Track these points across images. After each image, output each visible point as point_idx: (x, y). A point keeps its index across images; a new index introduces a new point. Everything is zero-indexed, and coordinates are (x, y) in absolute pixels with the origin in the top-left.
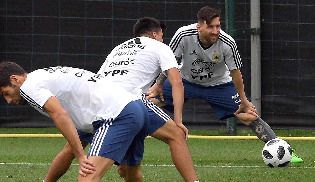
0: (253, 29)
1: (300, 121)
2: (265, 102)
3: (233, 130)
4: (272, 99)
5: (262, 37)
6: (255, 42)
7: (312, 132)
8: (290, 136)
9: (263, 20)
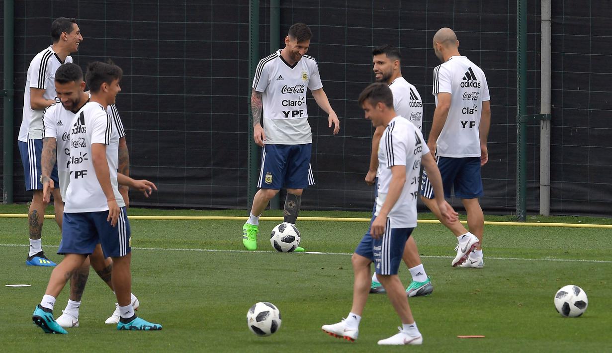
0: (543, 115)
1: (589, 208)
2: (553, 188)
3: (522, 216)
4: (561, 185)
5: (552, 123)
6: (545, 128)
7: (601, 219)
8: (579, 223)
9: (553, 106)
